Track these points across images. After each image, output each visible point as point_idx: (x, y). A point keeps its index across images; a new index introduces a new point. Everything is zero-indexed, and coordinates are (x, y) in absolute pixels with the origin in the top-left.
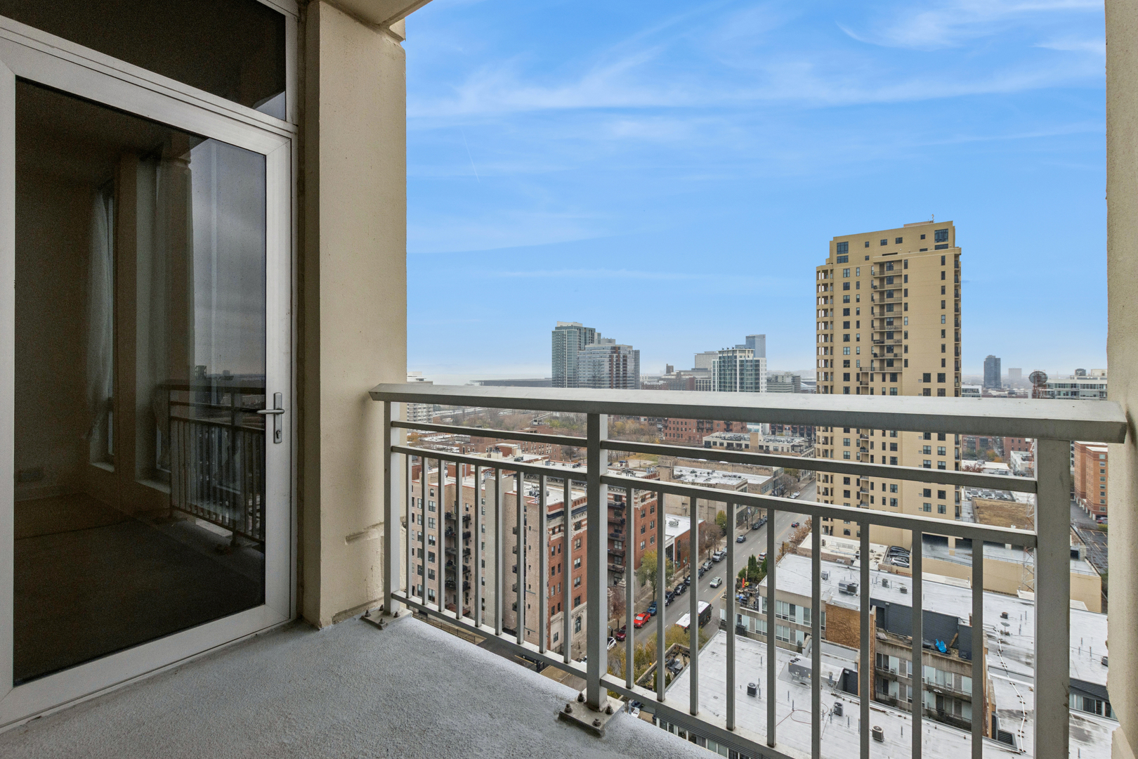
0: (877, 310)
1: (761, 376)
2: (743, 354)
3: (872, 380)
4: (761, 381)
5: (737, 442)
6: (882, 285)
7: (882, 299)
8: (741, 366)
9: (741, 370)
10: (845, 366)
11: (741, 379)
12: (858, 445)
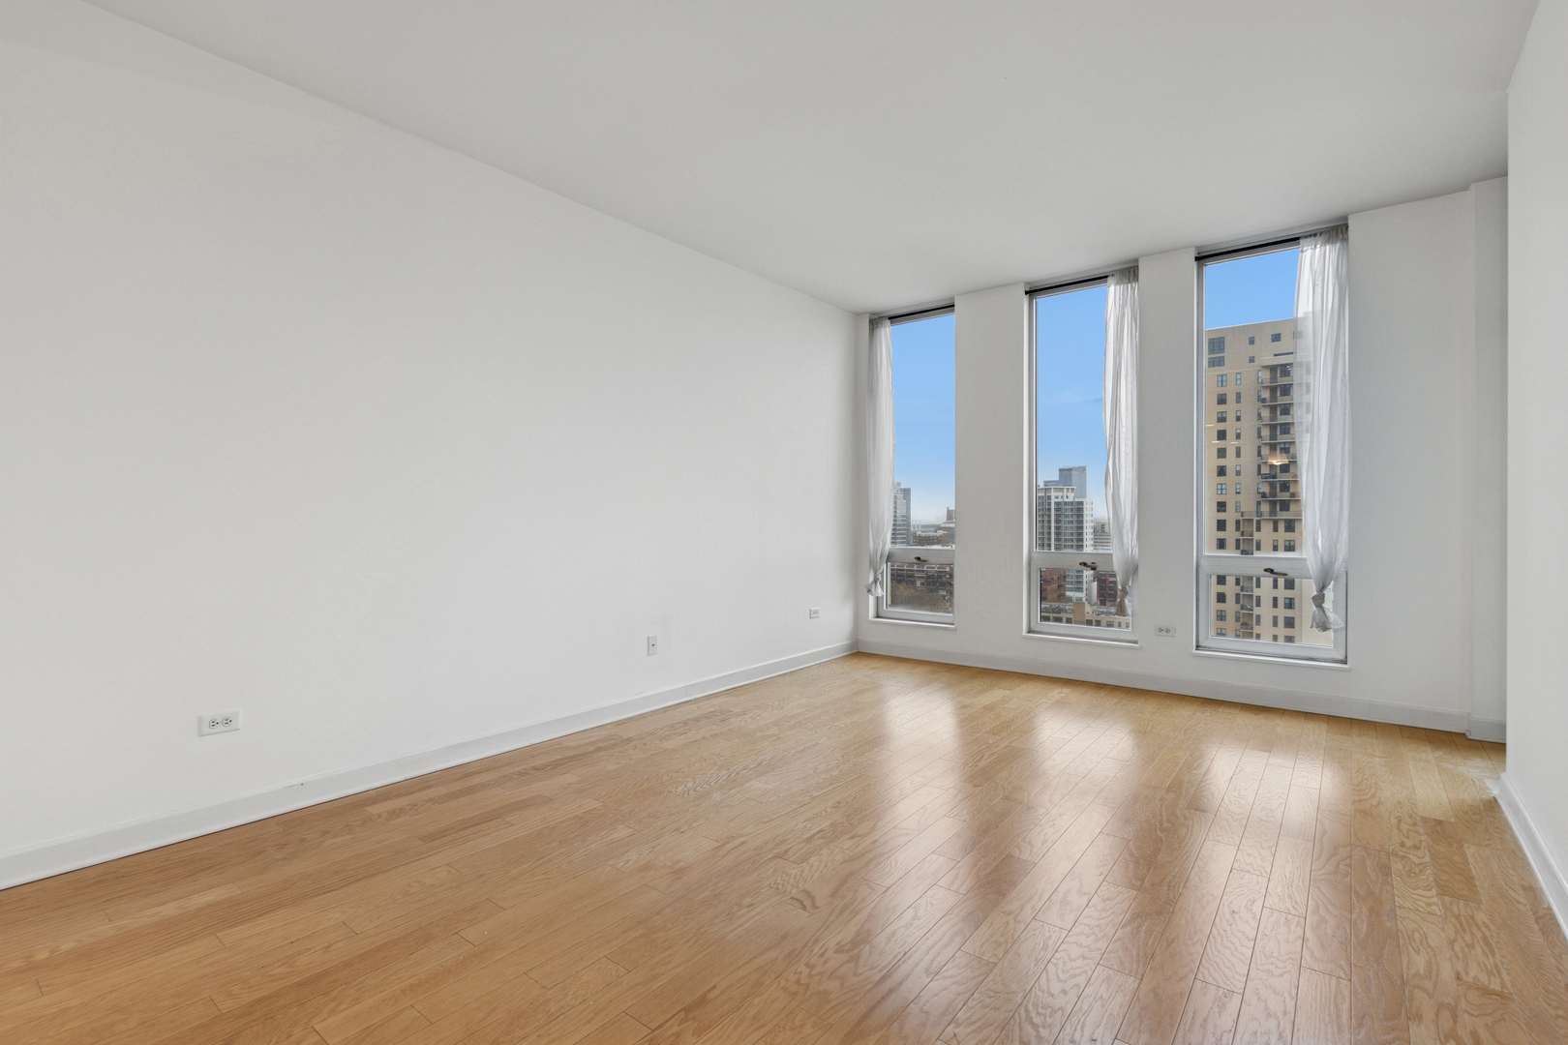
0: (1266, 433)
1: (1085, 524)
2: (1060, 494)
3: (1258, 529)
4: (1085, 531)
5: (1055, 615)
6: (1273, 397)
7: (1273, 417)
8: (1057, 510)
9: (1057, 516)
10: (1218, 511)
11: (1057, 528)
12: (1237, 619)
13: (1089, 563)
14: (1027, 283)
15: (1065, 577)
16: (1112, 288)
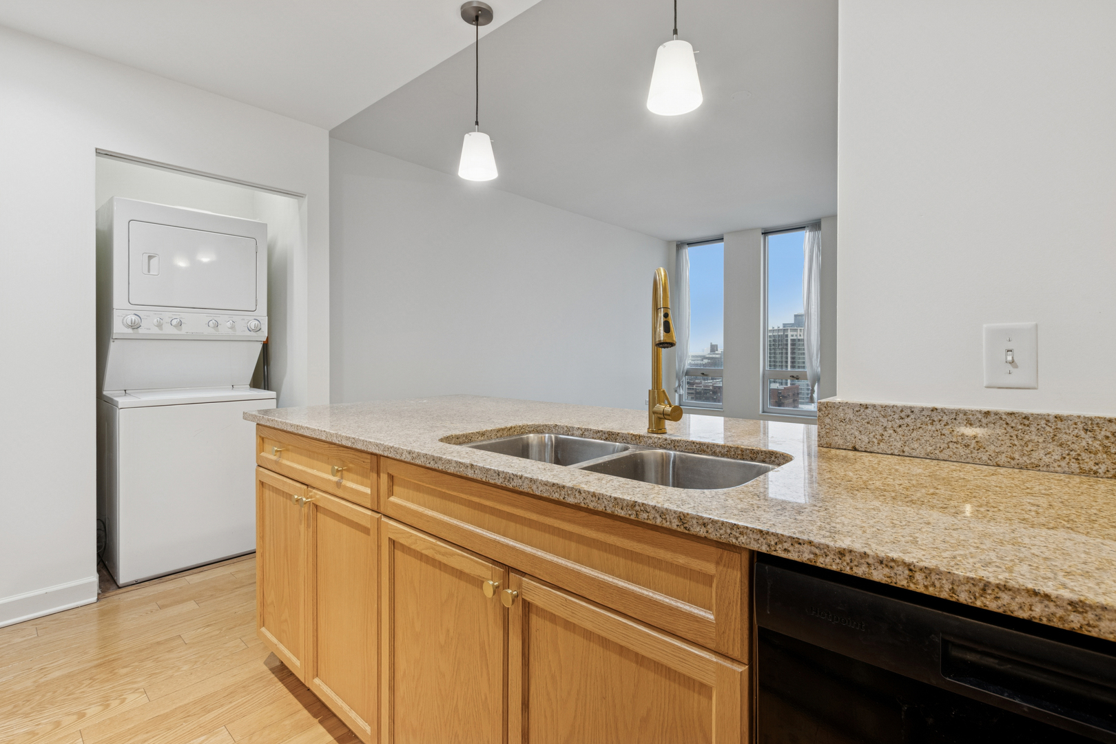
13: (795, 376)
14: (763, 229)
15: (798, 394)
16: (808, 233)
